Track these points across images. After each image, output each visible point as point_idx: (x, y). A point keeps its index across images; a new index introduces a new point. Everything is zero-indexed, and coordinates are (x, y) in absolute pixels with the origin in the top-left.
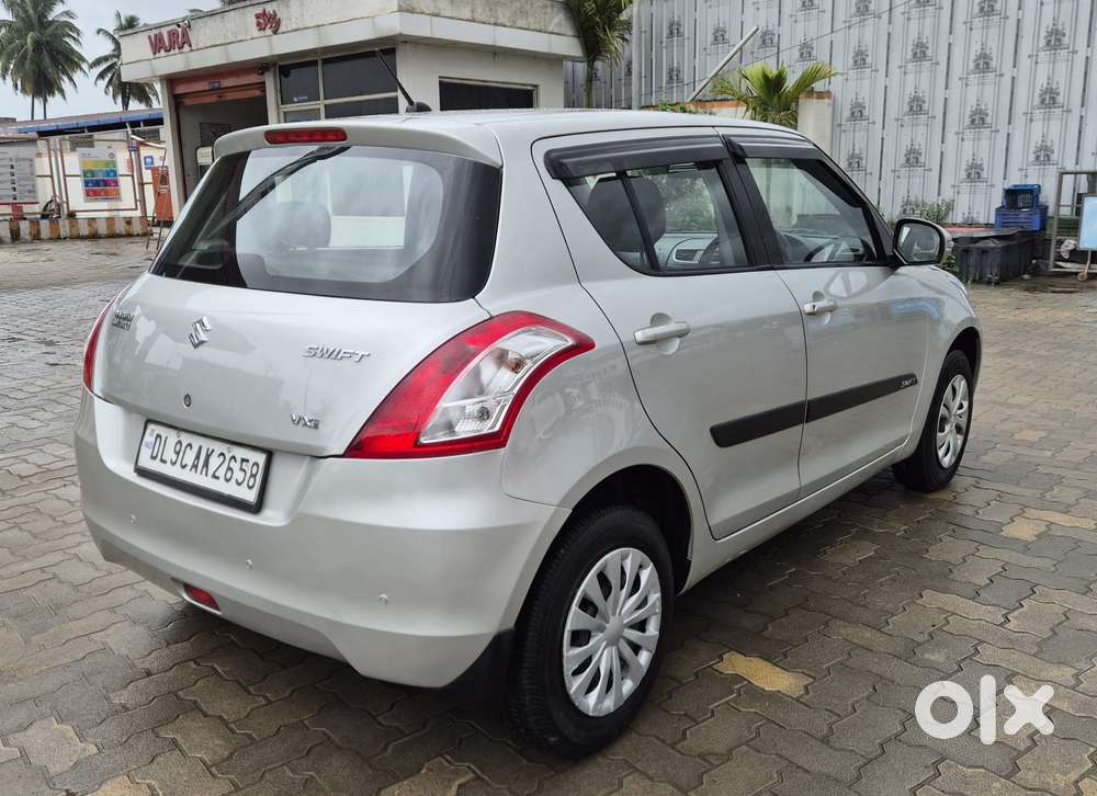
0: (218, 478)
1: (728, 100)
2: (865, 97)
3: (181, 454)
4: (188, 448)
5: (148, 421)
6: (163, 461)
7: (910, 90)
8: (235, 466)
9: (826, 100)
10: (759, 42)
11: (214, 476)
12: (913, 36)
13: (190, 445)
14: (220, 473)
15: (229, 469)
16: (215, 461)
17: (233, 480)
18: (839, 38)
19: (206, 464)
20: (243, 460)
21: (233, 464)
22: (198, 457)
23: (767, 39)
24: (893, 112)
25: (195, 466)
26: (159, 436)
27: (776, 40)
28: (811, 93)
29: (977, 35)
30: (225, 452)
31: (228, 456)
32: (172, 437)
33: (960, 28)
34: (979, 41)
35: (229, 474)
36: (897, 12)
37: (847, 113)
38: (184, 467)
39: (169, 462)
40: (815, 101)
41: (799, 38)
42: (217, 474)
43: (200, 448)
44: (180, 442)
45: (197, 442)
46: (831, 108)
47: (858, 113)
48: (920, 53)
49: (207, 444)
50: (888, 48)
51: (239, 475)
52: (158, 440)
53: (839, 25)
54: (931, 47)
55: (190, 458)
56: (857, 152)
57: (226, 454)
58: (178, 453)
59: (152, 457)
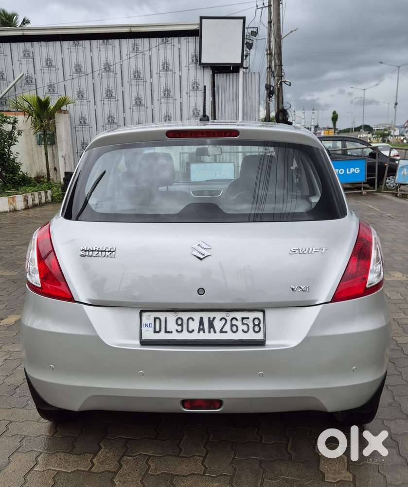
0: (226, 332)
1: (10, 111)
2: (85, 114)
3: (185, 325)
4: (190, 321)
5: (141, 312)
6: (166, 332)
7: (107, 112)
8: (239, 323)
9: (67, 115)
10: (25, 81)
11: (221, 331)
12: (105, 86)
13: (191, 319)
14: (227, 329)
15: (233, 325)
16: (218, 324)
17: (239, 331)
18: (68, 83)
19: (212, 327)
20: (243, 319)
21: (234, 322)
22: (202, 324)
23: (29, 80)
24: (100, 123)
25: (201, 330)
26: (155, 319)
27: (34, 81)
28: (61, 111)
29: (134, 88)
30: (225, 317)
31: (229, 319)
32: (170, 317)
33: (126, 84)
34: (136, 92)
35: (234, 328)
36: (96, 74)
37: (78, 122)
38: (191, 332)
39: (174, 332)
40: (63, 114)
41: (47, 82)
42: (224, 330)
43: (202, 318)
44: (180, 318)
45: (197, 315)
46: (69, 119)
47: (83, 122)
48: (109, 95)
49: (207, 315)
50: (94, 91)
51: (242, 327)
52: (158, 322)
53: (68, 77)
54: (114, 92)
55: (194, 325)
56: (85, 141)
57: (227, 318)
58: (182, 325)
59: (155, 332)
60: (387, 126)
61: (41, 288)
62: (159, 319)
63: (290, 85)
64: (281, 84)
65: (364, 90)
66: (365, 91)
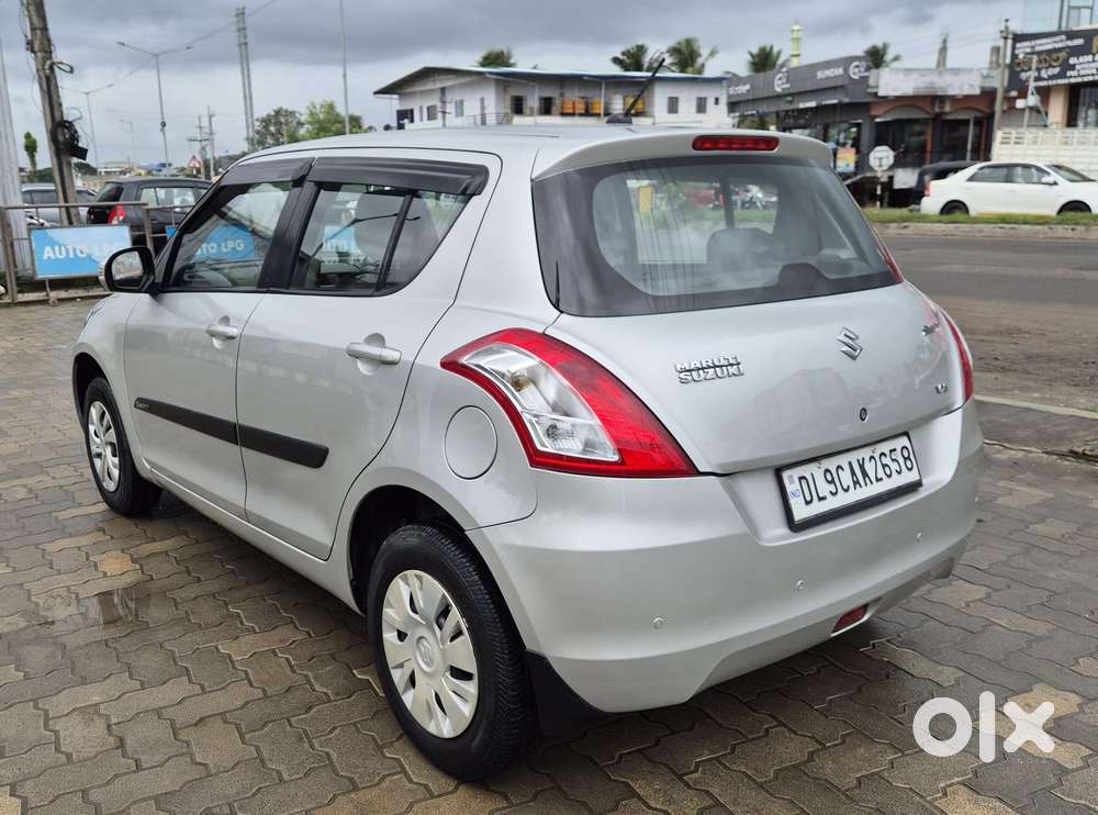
0: (881, 479)
3: (836, 480)
4: (840, 471)
5: (779, 472)
6: (821, 499)
8: (889, 461)
11: (878, 480)
13: (839, 467)
14: (881, 474)
15: (884, 466)
16: (870, 467)
17: (894, 473)
19: (865, 474)
20: (890, 453)
21: (886, 460)
22: (853, 473)
25: (856, 483)
26: (801, 478)
30: (873, 455)
31: (877, 456)
32: (814, 471)
35: (887, 470)
38: (846, 490)
39: (829, 495)
42: (879, 477)
43: (850, 463)
44: (827, 471)
45: (843, 460)
49: (854, 457)
51: (894, 466)
52: (803, 482)
55: (846, 479)
57: (875, 456)
58: (832, 482)
59: (808, 503)
60: (127, 166)
61: (622, 462)
62: (804, 478)
63: (72, 71)
64: (51, 68)
65: (87, 93)
66: (91, 95)
